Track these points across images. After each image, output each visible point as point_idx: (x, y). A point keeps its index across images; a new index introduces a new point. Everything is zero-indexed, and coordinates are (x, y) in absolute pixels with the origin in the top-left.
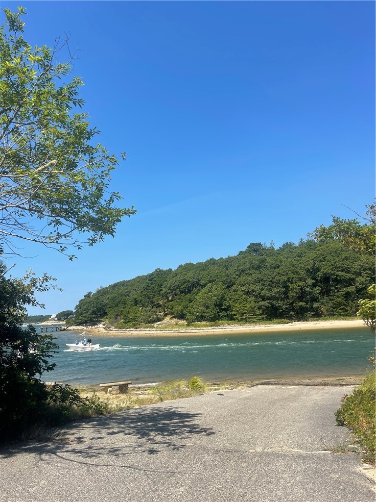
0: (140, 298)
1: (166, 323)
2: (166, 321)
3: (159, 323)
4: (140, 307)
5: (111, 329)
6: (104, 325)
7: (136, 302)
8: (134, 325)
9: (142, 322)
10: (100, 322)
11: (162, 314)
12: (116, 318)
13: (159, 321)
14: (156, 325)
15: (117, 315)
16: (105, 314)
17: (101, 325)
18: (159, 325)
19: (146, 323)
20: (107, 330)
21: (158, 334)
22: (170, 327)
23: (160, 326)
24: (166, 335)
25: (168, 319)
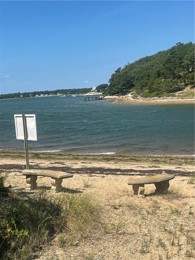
0: (163, 71)
1: (187, 92)
3: (179, 92)
4: (163, 79)
5: (138, 98)
6: (132, 94)
7: (159, 75)
8: (158, 94)
9: (164, 92)
10: (129, 92)
11: (183, 84)
12: (142, 89)
14: (177, 94)
15: (142, 86)
16: (133, 86)
17: (130, 95)
18: (180, 94)
19: (168, 93)
20: (134, 99)
21: (180, 102)
22: (191, 96)
23: (181, 95)
24: (187, 102)
25: (188, 89)
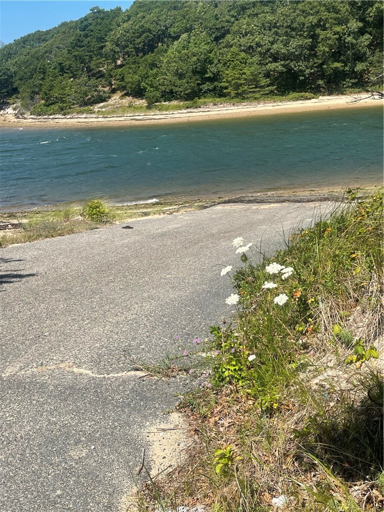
0: (68, 63)
1: (113, 105)
2: (114, 101)
3: (102, 104)
4: (70, 78)
5: (25, 116)
6: (14, 109)
7: (62, 69)
8: (62, 109)
9: (74, 104)
10: (7, 104)
11: (106, 89)
12: (32, 98)
13: (102, 102)
14: (96, 108)
15: (33, 92)
16: (15, 91)
17: (10, 110)
18: (101, 108)
19: (81, 106)
20: (18, 118)
21: (99, 124)
22: (120, 112)
23: (103, 110)
24: (111, 124)
25: (116, 98)
